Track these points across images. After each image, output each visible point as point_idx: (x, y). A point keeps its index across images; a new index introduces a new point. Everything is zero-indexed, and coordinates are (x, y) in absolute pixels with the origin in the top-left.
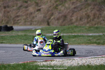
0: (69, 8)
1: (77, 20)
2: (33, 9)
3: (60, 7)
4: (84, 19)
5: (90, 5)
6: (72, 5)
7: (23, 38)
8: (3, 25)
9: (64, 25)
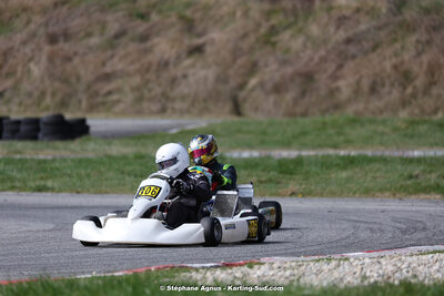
0: (325, 42)
1: (357, 91)
2: (172, 47)
3: (285, 36)
4: (386, 89)
5: (414, 30)
6: (338, 28)
7: (129, 168)
8: (44, 115)
9: (304, 115)
